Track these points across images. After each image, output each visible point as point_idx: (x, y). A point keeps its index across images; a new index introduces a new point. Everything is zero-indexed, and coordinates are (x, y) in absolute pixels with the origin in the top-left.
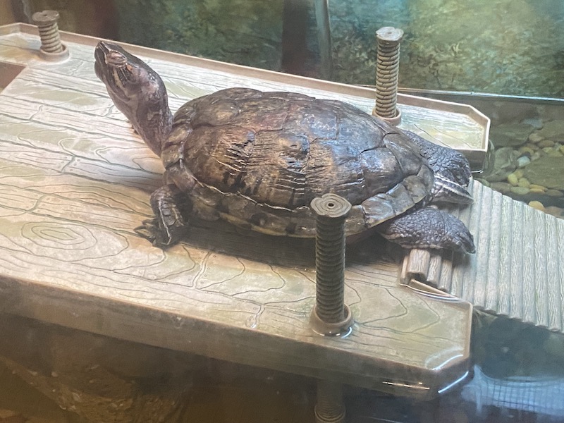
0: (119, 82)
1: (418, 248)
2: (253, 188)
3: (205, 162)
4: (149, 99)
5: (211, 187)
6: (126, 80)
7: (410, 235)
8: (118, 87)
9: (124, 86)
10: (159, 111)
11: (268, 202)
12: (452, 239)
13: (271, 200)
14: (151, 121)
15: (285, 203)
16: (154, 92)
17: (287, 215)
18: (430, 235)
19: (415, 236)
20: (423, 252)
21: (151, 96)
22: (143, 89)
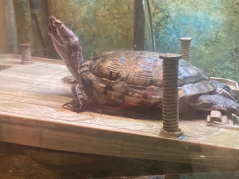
0: (59, 34)
1: (214, 110)
2: (125, 77)
3: (101, 68)
4: (73, 44)
5: (104, 79)
6: (62, 33)
7: (210, 102)
8: (58, 37)
9: (61, 36)
10: (77, 52)
11: (134, 84)
12: (232, 106)
13: (135, 83)
14: (73, 56)
15: (142, 84)
16: (75, 41)
17: (144, 90)
18: (220, 103)
19: (212, 103)
20: (218, 111)
21: (74, 43)
22: (71, 39)
